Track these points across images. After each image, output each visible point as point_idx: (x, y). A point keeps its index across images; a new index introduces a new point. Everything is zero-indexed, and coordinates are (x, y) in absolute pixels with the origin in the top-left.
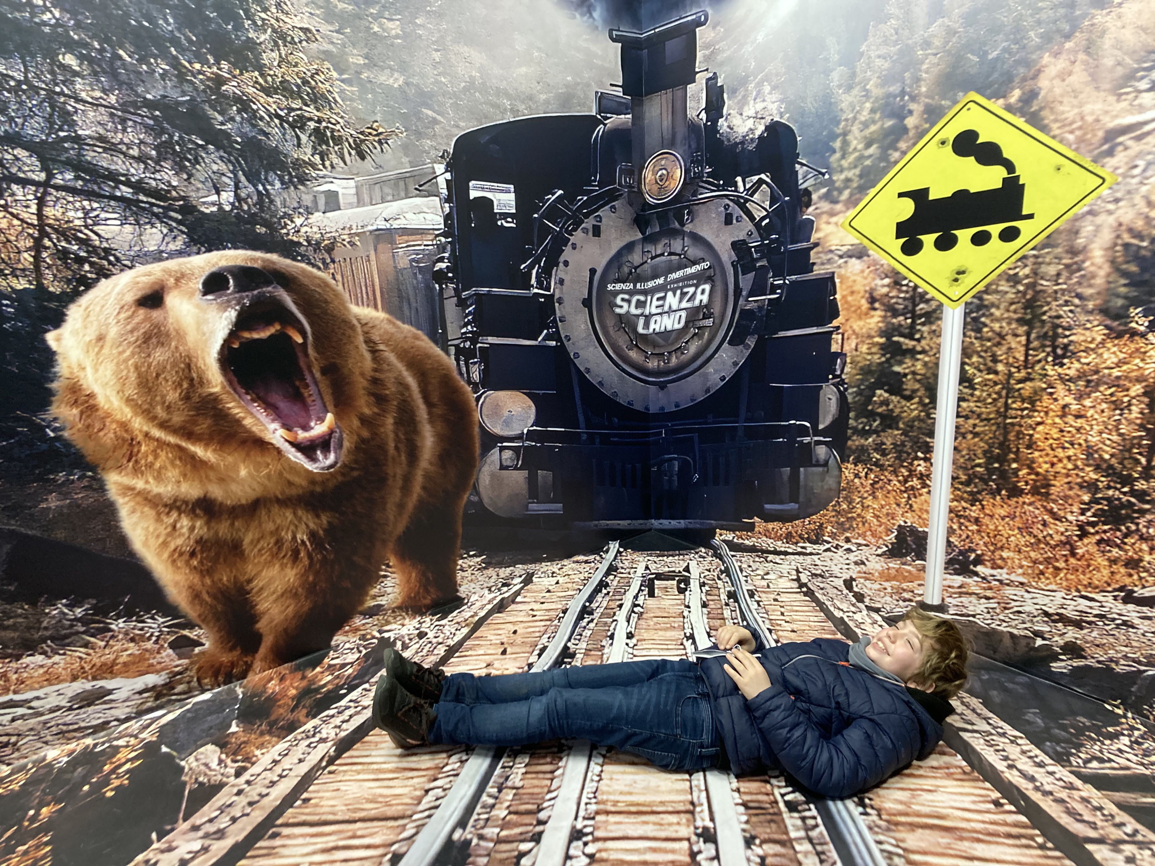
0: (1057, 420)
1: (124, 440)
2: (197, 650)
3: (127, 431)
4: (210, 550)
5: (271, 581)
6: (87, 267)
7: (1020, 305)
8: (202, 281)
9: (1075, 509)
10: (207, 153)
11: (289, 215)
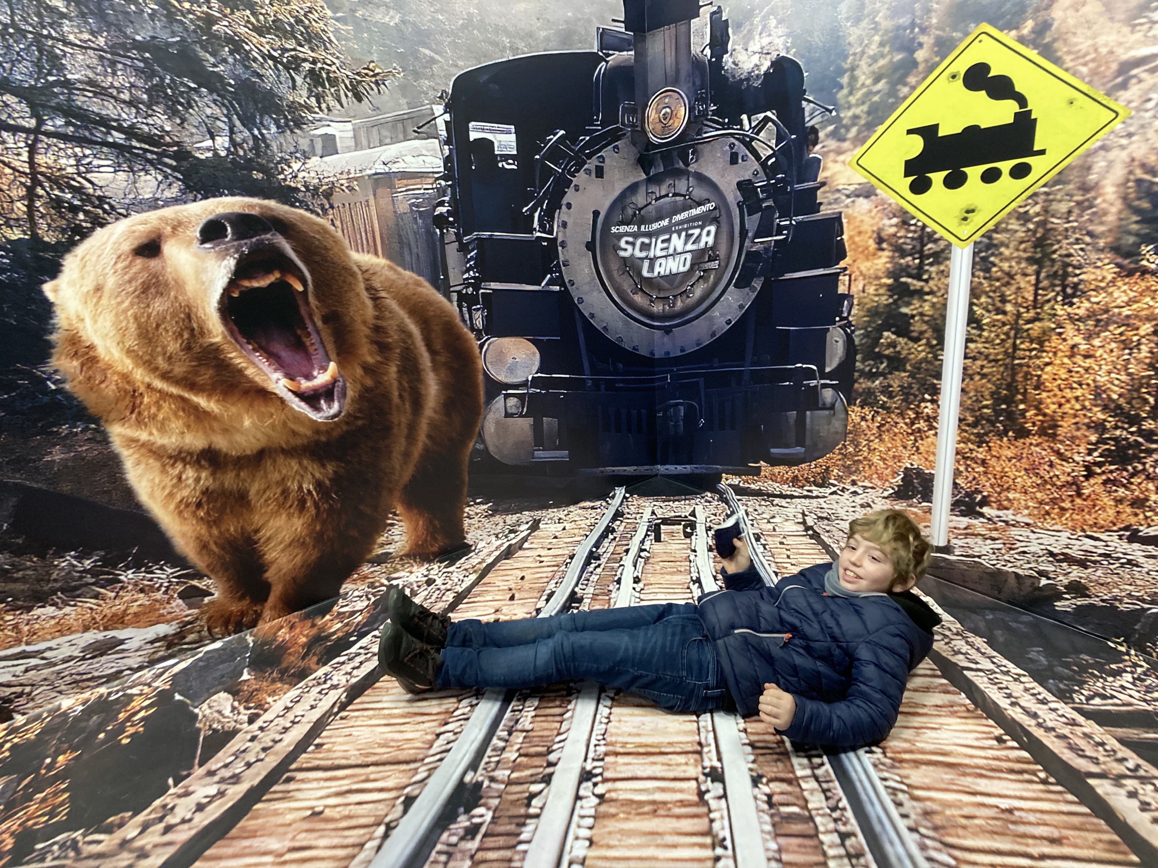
0: (1066, 360)
1: (126, 392)
2: (207, 600)
3: (128, 382)
4: (216, 501)
5: (278, 531)
6: (81, 216)
7: (1030, 243)
8: (199, 229)
9: (1082, 449)
10: (200, 96)
11: (286, 160)
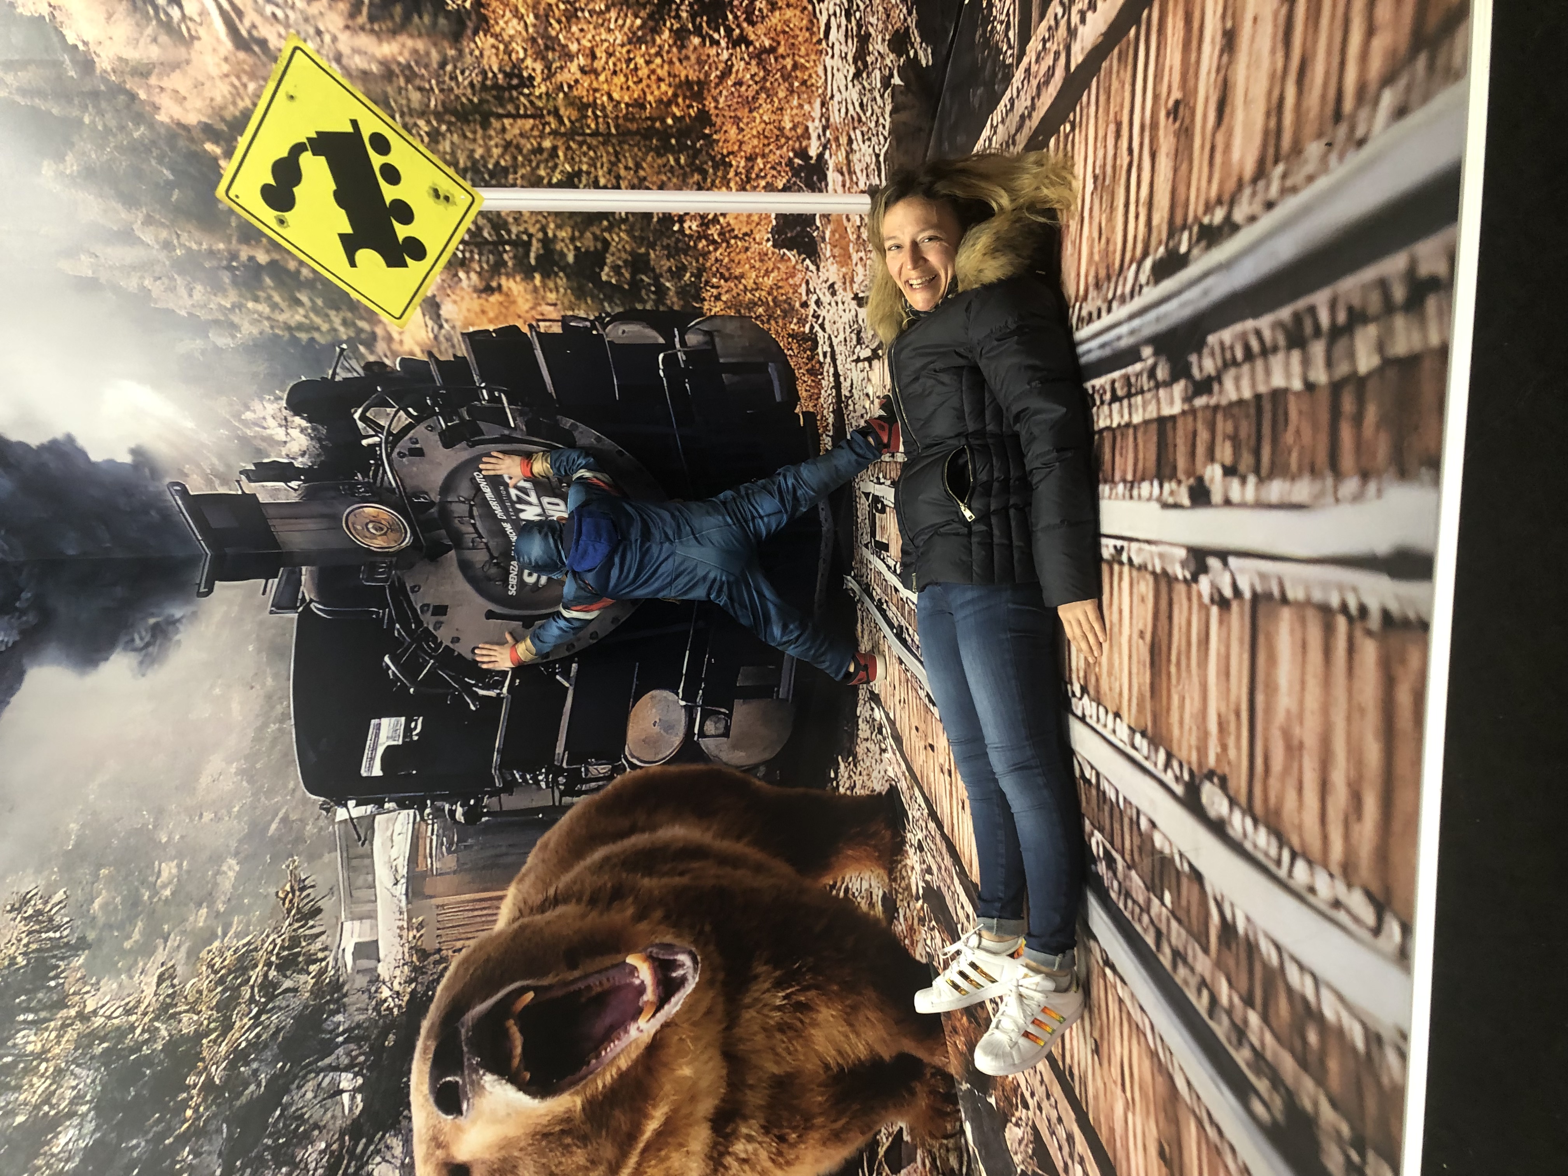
4: (780, 1117)
5: (830, 1040)
7: (465, 128)
8: (444, 1116)
9: (713, 51)
10: (291, 1105)
11: (377, 1004)
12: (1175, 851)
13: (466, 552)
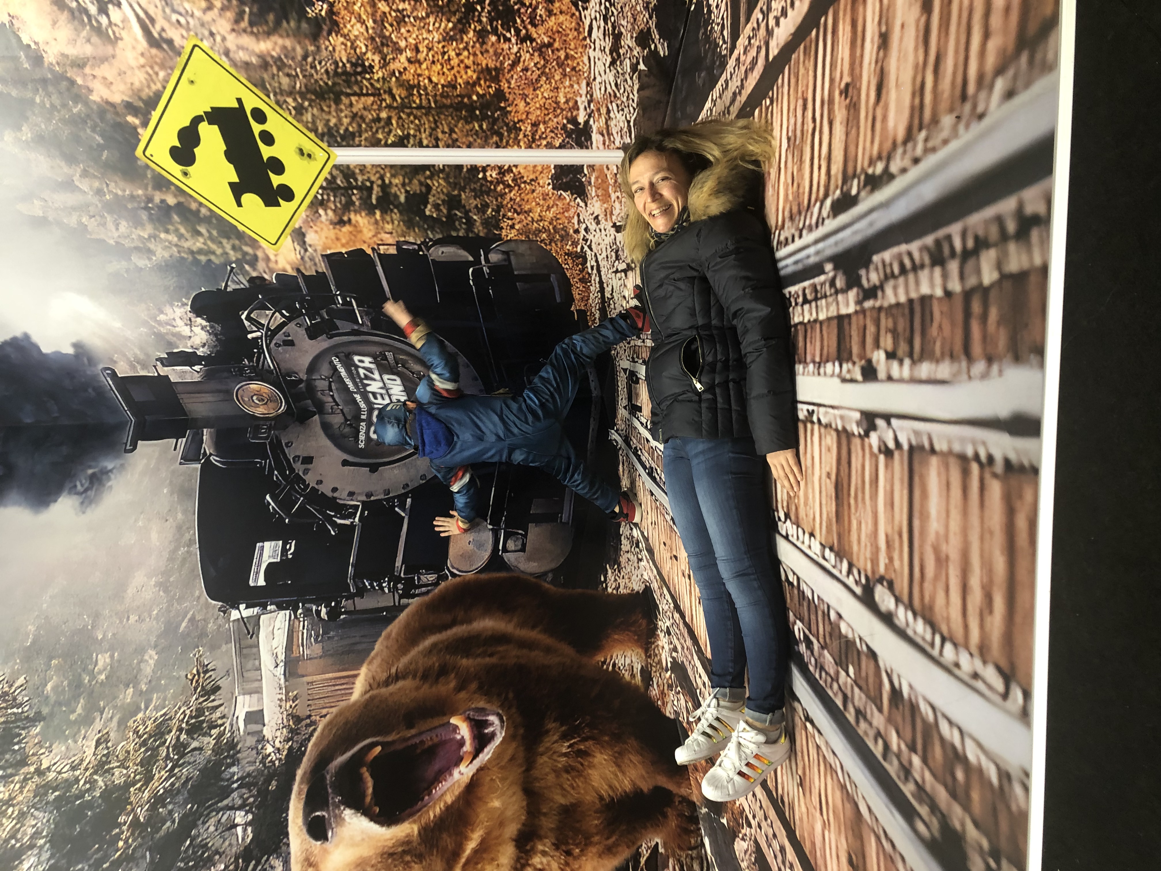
0: (424, 66)
2: (661, 849)
5: (603, 777)
7: (322, 103)
9: (506, 46)
11: (263, 758)
12: (856, 636)
13: (326, 416)
